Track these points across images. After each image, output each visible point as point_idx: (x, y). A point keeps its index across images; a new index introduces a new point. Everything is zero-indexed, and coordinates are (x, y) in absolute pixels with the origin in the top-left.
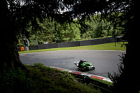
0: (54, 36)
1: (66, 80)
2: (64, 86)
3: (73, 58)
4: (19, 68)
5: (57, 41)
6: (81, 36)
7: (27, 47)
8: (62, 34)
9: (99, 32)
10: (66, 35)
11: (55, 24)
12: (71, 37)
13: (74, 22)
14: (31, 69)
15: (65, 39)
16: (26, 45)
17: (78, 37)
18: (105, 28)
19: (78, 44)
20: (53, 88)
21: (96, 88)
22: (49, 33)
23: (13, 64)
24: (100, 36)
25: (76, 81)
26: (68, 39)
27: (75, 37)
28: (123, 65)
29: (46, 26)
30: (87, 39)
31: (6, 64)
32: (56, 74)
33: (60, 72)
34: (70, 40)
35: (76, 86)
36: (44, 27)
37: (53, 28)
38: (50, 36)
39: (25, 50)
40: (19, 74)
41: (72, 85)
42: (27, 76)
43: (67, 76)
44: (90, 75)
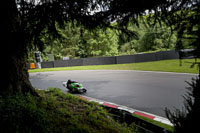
0: (77, 49)
1: (95, 116)
2: (92, 124)
3: (106, 82)
4: (29, 94)
5: (82, 56)
6: (119, 48)
7: (39, 65)
8: (90, 45)
9: (149, 43)
10: (96, 47)
11: (81, 31)
12: (102, 50)
13: (112, 28)
14: (44, 95)
15: (93, 52)
16: (38, 61)
17: (114, 50)
18: (159, 36)
19: (113, 60)
22: (71, 44)
24: (150, 49)
25: (109, 118)
26: (98, 52)
27: (109, 50)
28: (193, 98)
29: (67, 33)
30: (128, 53)
31: (11, 87)
32: (80, 105)
33: (86, 103)
34: (101, 54)
35: (111, 126)
36: (64, 35)
37: (78, 36)
38: (71, 48)
39: (37, 67)
40: (28, 102)
41: (105, 125)
43: (97, 109)
44: (132, 111)
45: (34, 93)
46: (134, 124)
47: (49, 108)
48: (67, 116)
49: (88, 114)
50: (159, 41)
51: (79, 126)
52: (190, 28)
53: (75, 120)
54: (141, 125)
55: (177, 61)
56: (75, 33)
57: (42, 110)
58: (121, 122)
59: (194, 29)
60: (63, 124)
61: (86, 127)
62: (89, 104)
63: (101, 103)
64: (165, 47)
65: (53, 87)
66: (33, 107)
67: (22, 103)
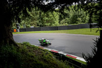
0: (38, 22)
1: (46, 56)
2: (45, 61)
3: (52, 39)
4: (13, 45)
5: (41, 26)
6: (59, 22)
7: (18, 30)
8: (44, 20)
9: (74, 20)
10: (47, 21)
11: (40, 13)
12: (51, 23)
13: (56, 11)
14: (20, 46)
15: (46, 24)
16: (18, 28)
17: (57, 23)
18: (79, 16)
19: (56, 28)
20: (36, 61)
21: (71, 65)
22: (35, 19)
23: (8, 42)
24: (75, 23)
25: (54, 58)
26: (49, 24)
27: (54, 23)
29: (33, 14)
30: (64, 25)
31: (3, 41)
32: (39, 51)
33: (42, 50)
34: (50, 25)
35: (55, 62)
36: (31, 15)
37: (38, 16)
38: (35, 22)
39: (17, 31)
40: (12, 49)
41: (51, 61)
42: (17, 51)
43: (47, 53)
44: (65, 54)
45: (15, 45)
46: (66, 61)
47: (23, 52)
48: (32, 57)
49: (43, 55)
50: (80, 19)
51: (38, 62)
52: (96, 12)
53: (36, 58)
54: (70, 61)
55: (89, 29)
56: (37, 14)
57: (20, 54)
58: (60, 60)
59: (98, 12)
60: (30, 60)
61: (42, 62)
62: (44, 50)
63: (50, 50)
64: (82, 22)
65: (25, 41)
66: (15, 51)
67: (9, 50)
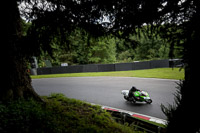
4: (32, 99)
27: (108, 57)
32: (85, 109)
33: (90, 106)
34: (100, 61)
44: (131, 114)
50: (152, 51)
52: (179, 41)
59: (181, 42)
